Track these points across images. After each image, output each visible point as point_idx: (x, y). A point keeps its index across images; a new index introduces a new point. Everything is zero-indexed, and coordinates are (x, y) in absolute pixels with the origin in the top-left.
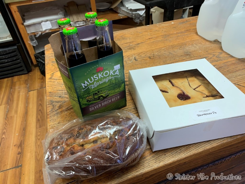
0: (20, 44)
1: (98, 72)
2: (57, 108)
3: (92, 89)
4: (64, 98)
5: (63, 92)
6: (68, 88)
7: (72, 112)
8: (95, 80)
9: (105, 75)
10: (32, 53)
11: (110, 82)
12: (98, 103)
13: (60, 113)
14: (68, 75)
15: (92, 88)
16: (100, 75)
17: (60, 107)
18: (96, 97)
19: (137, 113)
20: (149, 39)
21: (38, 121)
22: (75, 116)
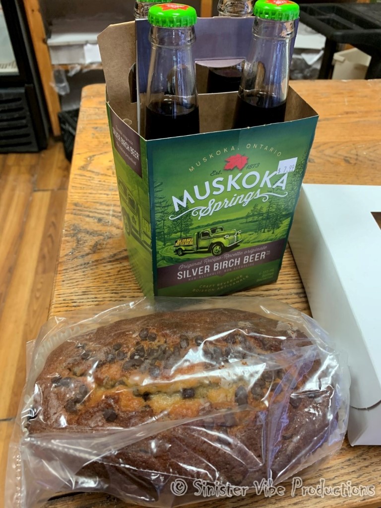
0: (32, 85)
1: (230, 169)
2: (87, 250)
3: (199, 219)
4: (111, 226)
5: (109, 210)
6: (127, 201)
7: (125, 268)
8: (215, 193)
9: (248, 183)
10: (54, 108)
11: (252, 209)
12: (203, 262)
13: (92, 266)
14: (139, 162)
15: (199, 215)
16: (232, 181)
17: (96, 249)
18: (203, 243)
19: (305, 309)
20: (347, 113)
21: (42, 258)
22: (130, 281)
